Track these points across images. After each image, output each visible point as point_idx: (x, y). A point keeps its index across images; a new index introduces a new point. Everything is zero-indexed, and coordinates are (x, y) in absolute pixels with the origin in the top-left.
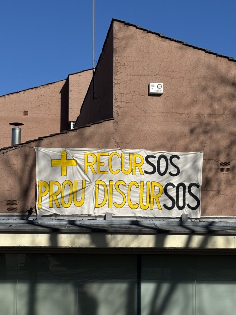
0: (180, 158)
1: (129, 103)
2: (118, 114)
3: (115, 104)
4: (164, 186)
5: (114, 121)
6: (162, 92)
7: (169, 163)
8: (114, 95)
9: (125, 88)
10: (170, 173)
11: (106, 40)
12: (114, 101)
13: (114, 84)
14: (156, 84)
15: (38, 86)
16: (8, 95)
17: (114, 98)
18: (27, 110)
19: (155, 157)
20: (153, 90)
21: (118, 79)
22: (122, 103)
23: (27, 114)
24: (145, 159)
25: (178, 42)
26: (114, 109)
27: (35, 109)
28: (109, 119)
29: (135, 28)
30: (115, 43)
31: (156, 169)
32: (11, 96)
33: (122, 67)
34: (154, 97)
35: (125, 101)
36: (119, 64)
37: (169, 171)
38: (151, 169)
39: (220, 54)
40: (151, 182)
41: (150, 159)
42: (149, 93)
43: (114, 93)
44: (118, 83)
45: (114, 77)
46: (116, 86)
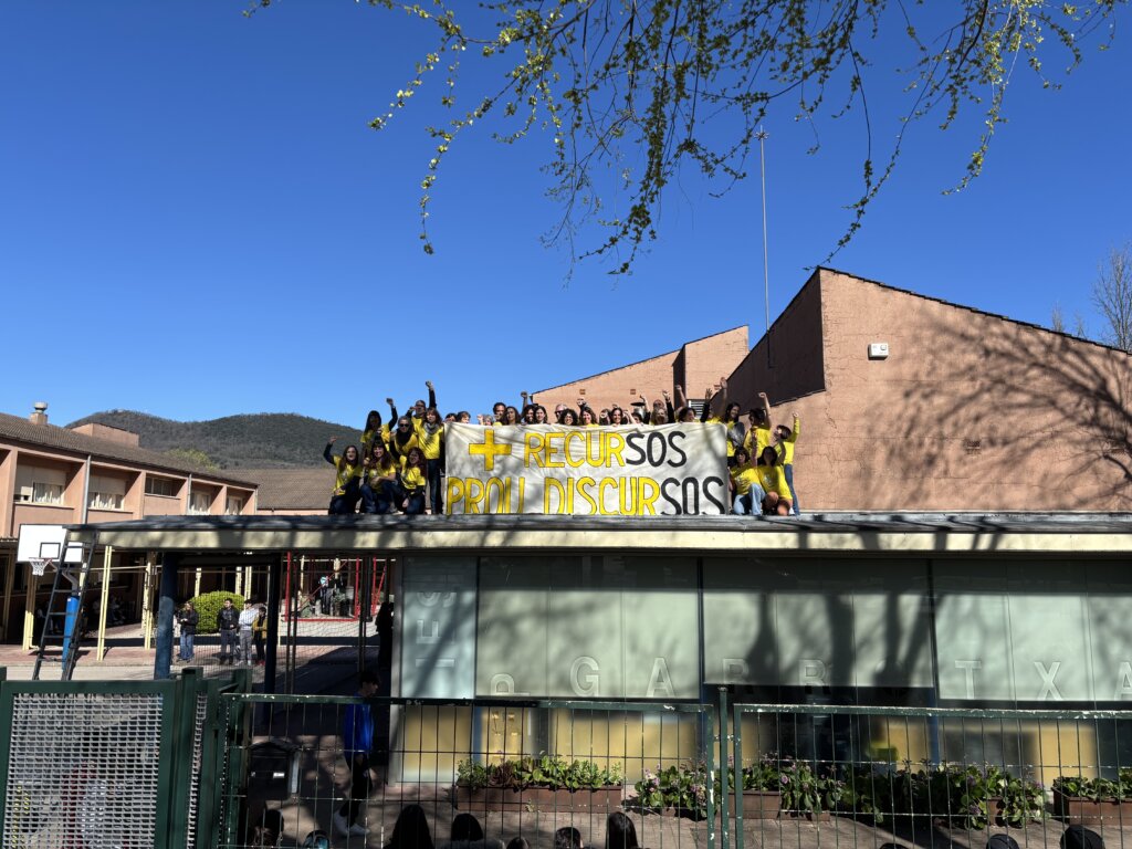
0: (685, 436)
1: (844, 369)
2: (831, 384)
3: (827, 372)
4: (661, 483)
5: (826, 392)
6: (887, 354)
7: (668, 444)
9: (838, 352)
10: (670, 462)
12: (825, 368)
13: (824, 346)
14: (878, 345)
17: (825, 363)
18: (634, 389)
19: (642, 437)
20: (875, 353)
21: (829, 341)
22: (836, 370)
24: (625, 440)
25: (904, 291)
26: (826, 377)
29: (847, 277)
30: (823, 296)
31: (646, 456)
33: (833, 325)
34: (877, 361)
35: (839, 367)
37: (667, 459)
38: (636, 456)
39: (960, 304)
40: (637, 479)
41: (635, 441)
42: (870, 356)
43: (825, 357)
44: (829, 346)
45: (823, 339)
46: (827, 349)
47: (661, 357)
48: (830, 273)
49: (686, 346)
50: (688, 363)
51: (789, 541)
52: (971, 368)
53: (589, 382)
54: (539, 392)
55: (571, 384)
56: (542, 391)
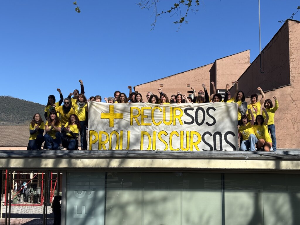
0: (215, 109)
2: (293, 81)
3: (291, 75)
4: (202, 134)
5: (291, 86)
7: (206, 114)
8: (290, 69)
9: (298, 64)
10: (207, 123)
11: (277, 34)
12: (290, 73)
13: (290, 62)
15: (196, 68)
16: (177, 74)
17: (290, 71)
18: (189, 84)
19: (193, 109)
21: (293, 58)
22: (296, 74)
23: (189, 86)
24: (184, 111)
26: (291, 78)
27: (194, 83)
28: (288, 85)
30: (290, 34)
31: (195, 120)
32: (179, 75)
33: (295, 50)
35: (298, 72)
36: (293, 48)
38: (189, 120)
40: (190, 132)
41: (189, 112)
43: (290, 67)
44: (293, 61)
45: (290, 57)
46: (292, 63)
47: (203, 67)
48: (294, 22)
49: (217, 61)
50: (218, 70)
51: (270, 165)
53: (165, 80)
54: (138, 85)
55: (156, 81)
56: (140, 85)
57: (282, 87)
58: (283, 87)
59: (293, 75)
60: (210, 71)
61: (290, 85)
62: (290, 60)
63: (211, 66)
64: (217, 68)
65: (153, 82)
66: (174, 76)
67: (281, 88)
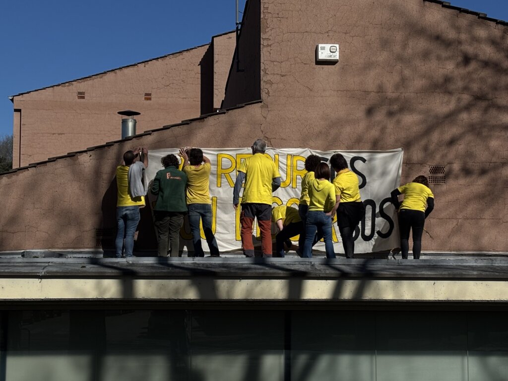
0: (366, 161)
1: (285, 75)
2: (268, 93)
3: (264, 78)
5: (262, 104)
6: (337, 58)
8: (262, 64)
9: (279, 53)
12: (262, 73)
13: (262, 46)
14: (328, 46)
16: (120, 68)
17: (262, 68)
18: (150, 93)
19: (326, 160)
20: (323, 55)
21: (268, 39)
22: (275, 76)
23: (150, 99)
26: (263, 85)
27: (162, 90)
28: (254, 102)
32: (126, 71)
33: (275, 20)
34: (325, 67)
35: (279, 72)
36: (270, 15)
42: (317, 60)
43: (262, 60)
44: (268, 45)
45: (262, 36)
46: (265, 49)
47: (185, 53)
49: (215, 39)
50: (217, 61)
52: (448, 80)
53: (89, 82)
54: (22, 94)
55: (67, 84)
56: (28, 93)
57: (240, 105)
58: (243, 107)
59: (269, 77)
60: (201, 64)
61: (261, 102)
62: (262, 43)
63: (202, 51)
64: (216, 57)
65: (60, 86)
66: (112, 74)
67: (240, 110)
